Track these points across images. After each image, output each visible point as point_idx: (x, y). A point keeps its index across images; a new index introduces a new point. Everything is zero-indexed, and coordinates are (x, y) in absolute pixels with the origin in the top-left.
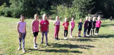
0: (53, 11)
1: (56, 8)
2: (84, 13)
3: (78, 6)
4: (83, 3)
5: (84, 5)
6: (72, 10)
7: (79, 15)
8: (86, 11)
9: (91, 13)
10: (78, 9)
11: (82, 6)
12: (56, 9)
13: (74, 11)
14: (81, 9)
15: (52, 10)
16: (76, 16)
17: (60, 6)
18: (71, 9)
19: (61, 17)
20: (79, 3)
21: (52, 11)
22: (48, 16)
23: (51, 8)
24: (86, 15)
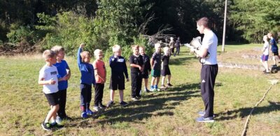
0: (46, 28)
1: (54, 19)
2: (129, 31)
3: (112, 14)
4: (126, 6)
5: (128, 10)
6: (97, 25)
7: (116, 38)
8: (134, 28)
9: (145, 30)
10: (112, 22)
11: (124, 14)
12: (55, 22)
13: (102, 26)
14: (122, 21)
15: (44, 25)
16: (110, 40)
17: (65, 13)
18: (94, 21)
19: (69, 43)
20: (115, 6)
21: (41, 27)
22: (32, 44)
23: (38, 19)
24: (134, 38)
